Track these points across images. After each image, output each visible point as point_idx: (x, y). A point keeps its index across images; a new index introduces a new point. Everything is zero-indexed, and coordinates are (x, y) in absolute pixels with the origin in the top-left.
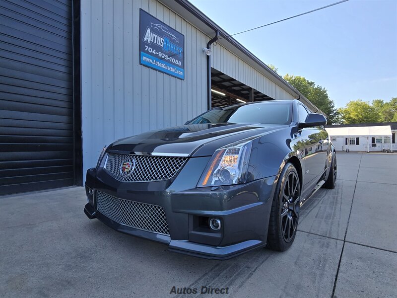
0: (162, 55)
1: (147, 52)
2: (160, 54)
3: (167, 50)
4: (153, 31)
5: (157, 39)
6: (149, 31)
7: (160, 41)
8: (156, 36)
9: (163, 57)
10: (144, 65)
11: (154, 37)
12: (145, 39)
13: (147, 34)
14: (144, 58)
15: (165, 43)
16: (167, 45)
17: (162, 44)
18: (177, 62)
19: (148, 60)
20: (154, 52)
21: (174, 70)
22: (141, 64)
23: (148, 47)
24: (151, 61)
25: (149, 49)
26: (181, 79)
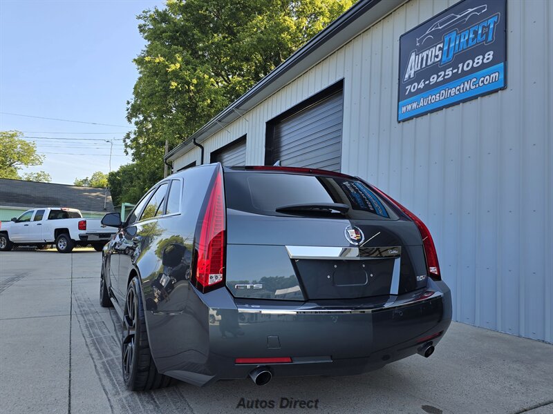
0: (438, 77)
1: (411, 94)
2: (434, 79)
3: (450, 56)
4: (420, 51)
5: (427, 55)
6: (413, 57)
7: (434, 54)
8: (424, 54)
9: (440, 79)
10: (404, 121)
11: (422, 58)
12: (407, 76)
13: (409, 66)
14: (404, 109)
15: (446, 48)
16: (452, 45)
17: (437, 56)
18: (479, 60)
19: (409, 107)
20: (422, 85)
21: (468, 85)
22: (399, 122)
23: (409, 87)
24: (415, 105)
25: (411, 88)
26: (496, 91)
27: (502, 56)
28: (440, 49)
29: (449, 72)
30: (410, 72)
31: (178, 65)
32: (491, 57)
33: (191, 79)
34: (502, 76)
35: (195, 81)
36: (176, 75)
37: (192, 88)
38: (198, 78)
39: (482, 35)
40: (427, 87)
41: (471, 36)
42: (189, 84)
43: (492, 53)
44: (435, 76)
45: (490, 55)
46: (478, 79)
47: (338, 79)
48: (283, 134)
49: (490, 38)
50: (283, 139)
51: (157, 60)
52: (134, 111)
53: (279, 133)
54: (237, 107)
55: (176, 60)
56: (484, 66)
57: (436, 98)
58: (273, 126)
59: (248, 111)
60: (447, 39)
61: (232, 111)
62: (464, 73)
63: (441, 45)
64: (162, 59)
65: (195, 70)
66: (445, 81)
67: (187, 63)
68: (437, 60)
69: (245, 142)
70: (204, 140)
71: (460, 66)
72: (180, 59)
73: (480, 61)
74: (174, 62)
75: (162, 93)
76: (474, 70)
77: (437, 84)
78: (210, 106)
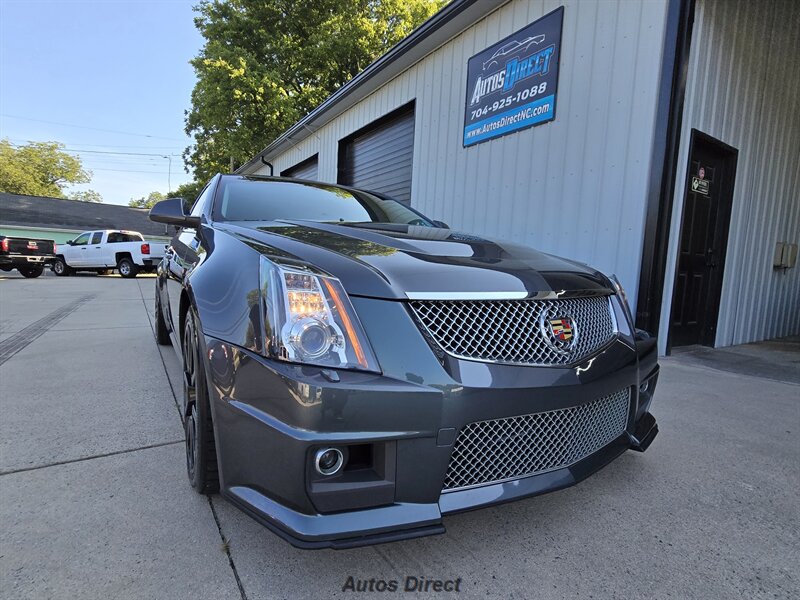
0: (500, 104)
1: (476, 120)
2: (496, 106)
3: (511, 84)
4: (486, 75)
5: (491, 82)
6: (479, 81)
7: (497, 81)
8: (489, 79)
9: (502, 106)
10: (469, 146)
11: (487, 85)
12: (473, 101)
13: (475, 91)
14: (469, 134)
15: (508, 76)
16: (513, 73)
17: (500, 83)
18: (534, 90)
19: (474, 133)
20: (485, 112)
21: (524, 115)
22: (464, 147)
23: (474, 112)
24: (478, 131)
25: (476, 114)
26: (546, 122)
27: (553, 88)
28: (503, 76)
29: (509, 100)
30: (476, 98)
31: (242, 71)
32: (544, 88)
33: (258, 87)
34: (552, 109)
35: (261, 90)
36: (239, 83)
37: (259, 98)
38: (265, 86)
39: (539, 65)
40: (491, 114)
41: (530, 65)
42: (255, 93)
43: (545, 84)
44: (497, 103)
45: (543, 86)
46: (533, 108)
47: (410, 99)
48: (357, 154)
49: (545, 70)
50: (357, 159)
51: (218, 64)
52: (194, 122)
53: (352, 153)
54: (308, 123)
55: (239, 64)
56: (538, 96)
57: (496, 125)
58: (346, 145)
59: (319, 128)
60: (509, 66)
61: (302, 128)
62: (522, 102)
63: (504, 72)
64: (224, 63)
65: (262, 77)
66: (506, 109)
67: (252, 67)
68: (500, 87)
69: (317, 162)
70: (274, 158)
71: (519, 94)
72: (244, 64)
73: (536, 91)
74: (237, 66)
75: (225, 103)
76: (530, 100)
77: (499, 111)
78: (280, 118)
